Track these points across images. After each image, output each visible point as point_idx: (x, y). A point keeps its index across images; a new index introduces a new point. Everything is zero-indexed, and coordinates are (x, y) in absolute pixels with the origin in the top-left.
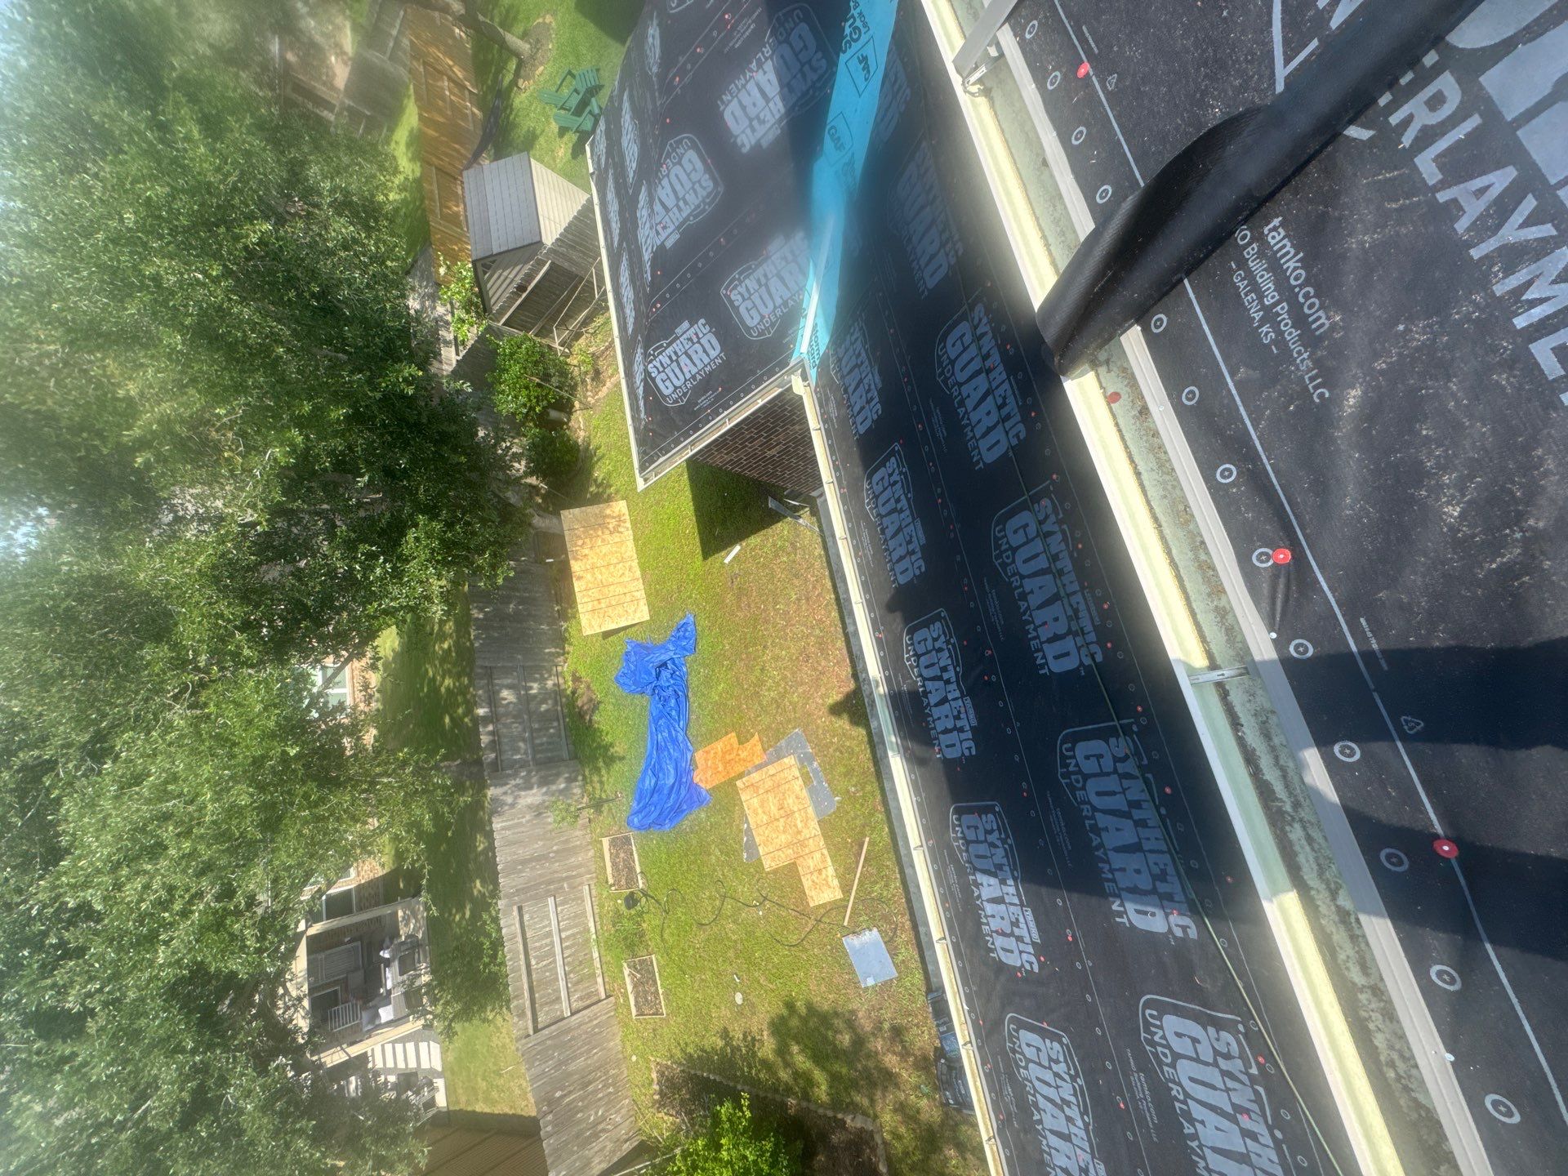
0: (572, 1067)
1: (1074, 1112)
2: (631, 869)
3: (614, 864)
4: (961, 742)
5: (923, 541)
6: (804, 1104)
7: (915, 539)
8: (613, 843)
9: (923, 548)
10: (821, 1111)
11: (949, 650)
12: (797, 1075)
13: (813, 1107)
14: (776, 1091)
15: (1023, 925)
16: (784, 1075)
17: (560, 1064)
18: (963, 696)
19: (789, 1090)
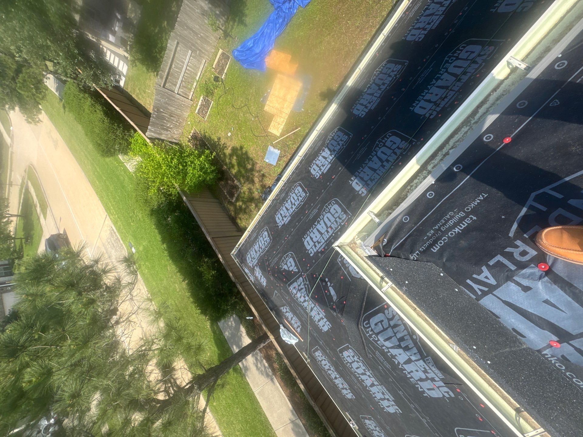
0: (169, 108)
1: (294, 207)
2: (223, 69)
3: (218, 62)
4: (362, 111)
5: (434, 28)
6: (228, 170)
7: (432, 24)
8: (223, 54)
9: (431, 30)
10: (231, 174)
11: (393, 78)
12: (230, 163)
13: (229, 172)
14: (223, 162)
15: (325, 167)
16: (227, 160)
17: (166, 103)
18: (379, 97)
19: (226, 164)
